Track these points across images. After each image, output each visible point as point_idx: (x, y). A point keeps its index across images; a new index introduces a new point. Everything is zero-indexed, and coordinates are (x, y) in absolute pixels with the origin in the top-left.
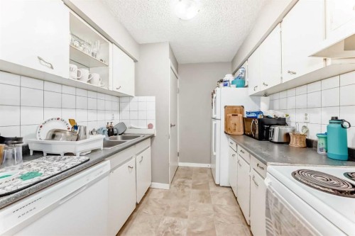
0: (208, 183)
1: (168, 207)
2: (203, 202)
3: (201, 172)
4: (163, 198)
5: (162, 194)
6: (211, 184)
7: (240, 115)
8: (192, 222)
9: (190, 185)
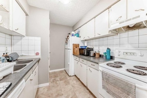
0: (66, 77)
1: (52, 94)
2: (67, 85)
3: (61, 73)
4: (47, 91)
5: (46, 89)
6: (67, 76)
7: (78, 47)
8: (66, 95)
9: (59, 80)
